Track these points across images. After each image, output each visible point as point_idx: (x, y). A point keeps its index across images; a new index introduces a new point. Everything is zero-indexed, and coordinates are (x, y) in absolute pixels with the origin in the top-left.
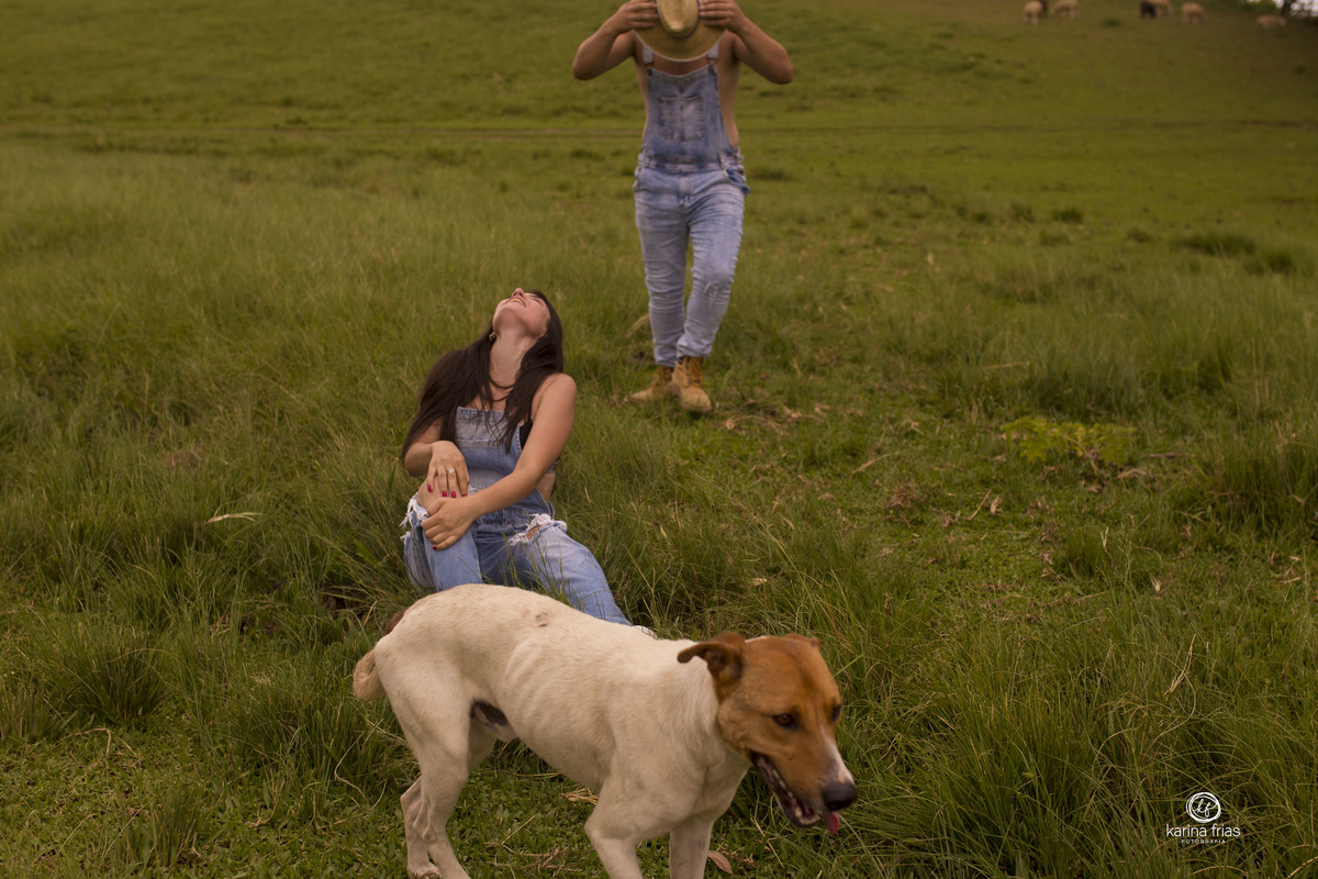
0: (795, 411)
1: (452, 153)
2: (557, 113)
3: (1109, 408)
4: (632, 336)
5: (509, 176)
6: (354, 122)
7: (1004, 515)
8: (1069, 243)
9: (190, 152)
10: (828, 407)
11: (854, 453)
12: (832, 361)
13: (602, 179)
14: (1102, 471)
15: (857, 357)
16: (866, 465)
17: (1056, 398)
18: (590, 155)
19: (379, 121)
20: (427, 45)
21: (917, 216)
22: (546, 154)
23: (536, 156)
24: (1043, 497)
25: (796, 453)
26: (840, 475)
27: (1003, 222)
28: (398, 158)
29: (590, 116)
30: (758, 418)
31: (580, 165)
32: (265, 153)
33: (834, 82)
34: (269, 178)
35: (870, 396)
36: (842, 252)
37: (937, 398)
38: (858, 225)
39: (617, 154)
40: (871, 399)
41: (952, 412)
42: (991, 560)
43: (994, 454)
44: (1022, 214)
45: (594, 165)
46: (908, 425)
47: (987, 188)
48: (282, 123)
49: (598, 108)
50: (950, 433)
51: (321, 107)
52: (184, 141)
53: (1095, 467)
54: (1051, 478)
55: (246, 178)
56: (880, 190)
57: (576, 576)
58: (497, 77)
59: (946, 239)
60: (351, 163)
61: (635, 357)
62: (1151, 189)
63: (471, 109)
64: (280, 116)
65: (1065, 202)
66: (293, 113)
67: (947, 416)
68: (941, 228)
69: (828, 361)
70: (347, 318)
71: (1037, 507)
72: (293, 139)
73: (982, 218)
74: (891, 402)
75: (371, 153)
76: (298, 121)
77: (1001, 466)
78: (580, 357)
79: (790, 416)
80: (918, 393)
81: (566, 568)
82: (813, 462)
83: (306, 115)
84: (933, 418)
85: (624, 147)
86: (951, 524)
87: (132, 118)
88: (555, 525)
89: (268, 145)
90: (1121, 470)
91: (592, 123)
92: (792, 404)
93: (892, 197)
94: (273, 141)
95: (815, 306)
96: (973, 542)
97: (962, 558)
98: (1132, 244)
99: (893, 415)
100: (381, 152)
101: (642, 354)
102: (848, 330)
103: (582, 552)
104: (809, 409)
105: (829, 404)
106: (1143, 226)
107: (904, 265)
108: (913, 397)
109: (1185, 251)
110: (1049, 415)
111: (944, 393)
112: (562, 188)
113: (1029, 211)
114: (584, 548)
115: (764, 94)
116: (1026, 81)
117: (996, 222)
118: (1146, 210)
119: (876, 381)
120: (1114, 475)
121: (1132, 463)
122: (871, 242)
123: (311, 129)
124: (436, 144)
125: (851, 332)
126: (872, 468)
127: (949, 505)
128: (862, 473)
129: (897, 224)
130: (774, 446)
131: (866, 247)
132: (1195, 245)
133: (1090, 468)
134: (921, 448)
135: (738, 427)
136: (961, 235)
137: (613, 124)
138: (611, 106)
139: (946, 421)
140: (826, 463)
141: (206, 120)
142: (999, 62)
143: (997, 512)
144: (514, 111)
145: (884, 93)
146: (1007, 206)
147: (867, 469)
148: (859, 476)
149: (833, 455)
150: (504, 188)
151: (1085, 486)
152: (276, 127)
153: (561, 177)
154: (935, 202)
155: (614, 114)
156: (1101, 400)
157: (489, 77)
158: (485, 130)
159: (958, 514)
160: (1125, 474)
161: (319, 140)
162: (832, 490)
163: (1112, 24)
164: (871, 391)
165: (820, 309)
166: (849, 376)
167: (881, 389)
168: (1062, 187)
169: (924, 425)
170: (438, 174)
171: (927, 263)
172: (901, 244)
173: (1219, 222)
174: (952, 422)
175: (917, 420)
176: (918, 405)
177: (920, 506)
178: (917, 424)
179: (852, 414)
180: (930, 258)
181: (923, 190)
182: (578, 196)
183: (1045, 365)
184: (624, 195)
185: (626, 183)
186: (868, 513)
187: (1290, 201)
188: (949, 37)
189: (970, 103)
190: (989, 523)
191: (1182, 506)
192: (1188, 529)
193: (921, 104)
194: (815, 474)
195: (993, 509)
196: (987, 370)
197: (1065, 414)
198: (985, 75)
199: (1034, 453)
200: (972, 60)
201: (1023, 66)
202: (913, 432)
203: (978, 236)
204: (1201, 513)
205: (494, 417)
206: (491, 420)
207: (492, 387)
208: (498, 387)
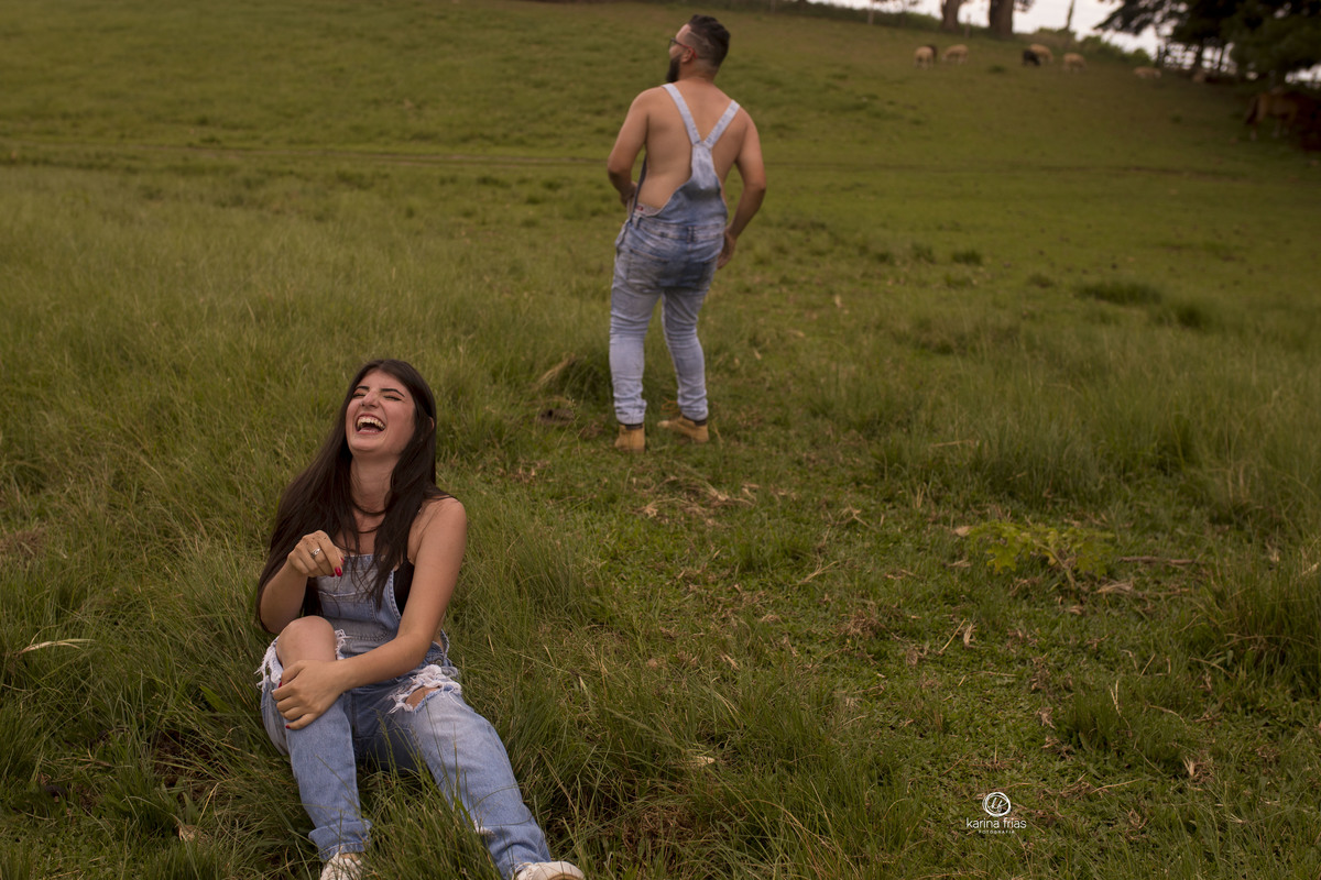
0: (720, 490)
1: (361, 177)
2: (465, 140)
3: (1066, 495)
4: (539, 391)
5: (415, 201)
6: (267, 143)
7: (980, 645)
8: (973, 286)
9: (105, 167)
10: (755, 486)
11: (796, 557)
12: (753, 423)
13: (508, 206)
14: (1079, 584)
15: (780, 420)
16: (811, 576)
17: (1008, 483)
18: (496, 182)
19: (291, 142)
20: (341, 70)
21: (819, 253)
22: (453, 180)
23: (443, 182)
24: (1021, 622)
25: (729, 553)
26: (782, 585)
27: (904, 262)
28: (307, 179)
29: (497, 144)
30: (681, 500)
31: (486, 192)
32: (175, 170)
34: (177, 196)
35: (798, 468)
36: (748, 291)
37: (875, 476)
38: (761, 262)
39: (523, 181)
40: (801, 473)
41: (893, 495)
42: (976, 717)
43: (953, 558)
44: (923, 255)
45: (500, 192)
46: (850, 514)
47: (884, 226)
48: (196, 141)
49: (505, 136)
50: (895, 523)
51: (235, 127)
52: (98, 156)
53: (1072, 580)
54: (1025, 594)
55: (151, 195)
56: (779, 225)
57: (473, 763)
58: (408, 104)
59: (851, 279)
60: (261, 183)
61: (543, 416)
62: (1043, 231)
63: (381, 134)
64: (195, 134)
65: (963, 246)
66: (208, 132)
67: (888, 500)
68: (844, 267)
69: (750, 424)
70: (227, 373)
71: (1016, 636)
72: (207, 157)
73: (883, 258)
74: (823, 479)
75: (281, 174)
76: (212, 140)
77: (963, 577)
78: (484, 422)
79: (716, 498)
80: (852, 468)
81: (462, 753)
82: (749, 567)
83: (220, 134)
84: (873, 502)
85: (529, 175)
86: (920, 660)
87: (50, 133)
88: (447, 689)
89: (180, 163)
90: (1101, 583)
91: (498, 150)
92: (716, 482)
93: (792, 233)
94: (185, 159)
95: (732, 357)
96: (951, 688)
97: (945, 719)
98: (1036, 290)
99: (829, 498)
100: (291, 173)
101: (550, 413)
102: (767, 385)
103: (481, 726)
104: (736, 490)
105: (757, 482)
106: (1043, 270)
107: (813, 307)
108: (849, 474)
109: (1091, 300)
110: (1001, 501)
111: (883, 471)
112: (468, 214)
113: (930, 252)
114: (483, 720)
116: (917, 123)
117: (898, 263)
118: (1041, 253)
119: (804, 450)
120: (1093, 588)
121: (1111, 575)
122: (776, 280)
123: (224, 148)
124: (346, 167)
125: (770, 389)
126: (821, 578)
127: (914, 634)
128: (807, 584)
129: (799, 261)
130: (703, 542)
131: (771, 285)
132: (1100, 293)
133: (1065, 580)
134: (867, 544)
135: (660, 514)
136: (865, 275)
137: (520, 152)
138: (517, 135)
139: (888, 506)
140: (765, 569)
141: (123, 136)
142: (891, 103)
143: (971, 643)
144: (422, 137)
145: (781, 129)
146: (908, 246)
147: (814, 578)
148: (804, 588)
149: (773, 559)
150: (410, 213)
151: (1062, 603)
152: (190, 145)
153: (468, 204)
154: (837, 240)
155: (521, 142)
156: (1057, 487)
157: (400, 102)
158: (395, 154)
159: (927, 647)
160: (1105, 589)
161: (232, 159)
162: (776, 605)
164: (799, 463)
165: (737, 361)
166: (773, 442)
167: (808, 459)
168: (956, 227)
169: (866, 514)
170: (345, 197)
171: (835, 305)
172: (806, 283)
173: (1114, 267)
174: (894, 507)
175: (857, 507)
176: (853, 484)
177: (879, 634)
178: (858, 512)
179: (784, 497)
180: (838, 300)
181: (823, 226)
182: (484, 223)
183: (995, 446)
184: (529, 224)
185: (531, 212)
186: (820, 641)
187: (1178, 248)
188: (843, 77)
189: (864, 142)
190: (964, 658)
191: (1192, 645)
192: (1208, 680)
193: (816, 141)
194: (754, 583)
195: (966, 639)
196: (931, 448)
197: (1018, 502)
198: (877, 115)
199: (1001, 561)
200: (865, 100)
201: (914, 108)
202: (856, 522)
203: (881, 277)
204: (1220, 660)
205: (362, 563)
206: (359, 566)
207: (358, 516)
208: (365, 513)
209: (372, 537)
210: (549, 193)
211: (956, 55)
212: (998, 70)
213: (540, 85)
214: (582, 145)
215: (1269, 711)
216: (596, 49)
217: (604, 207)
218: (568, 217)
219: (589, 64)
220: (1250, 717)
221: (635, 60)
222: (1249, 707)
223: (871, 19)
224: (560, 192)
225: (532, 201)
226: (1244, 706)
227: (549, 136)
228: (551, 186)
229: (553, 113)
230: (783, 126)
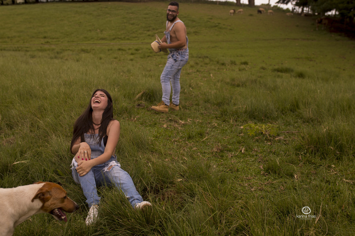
0: (182, 121)
1: (87, 50)
2: (114, 39)
3: (268, 118)
4: (136, 100)
5: (102, 55)
6: (62, 42)
7: (246, 153)
8: (246, 70)
9: (19, 50)
10: (191, 119)
11: (201, 135)
12: (190, 105)
13: (126, 56)
14: (270, 138)
15: (197, 104)
16: (205, 139)
17: (253, 116)
18: (122, 50)
19: (68, 42)
20: (81, 22)
21: (207, 64)
22: (111, 50)
23: (109, 50)
24: (256, 147)
25: (185, 135)
26: (198, 141)
27: (228, 65)
28: (73, 51)
29: (122, 40)
30: (173, 123)
31: (120, 52)
32: (38, 50)
34: (39, 57)
35: (202, 115)
36: (188, 74)
37: (221, 116)
38: (192, 67)
39: (129, 49)
40: (202, 116)
41: (225, 120)
42: (245, 168)
43: (240, 133)
44: (233, 63)
45: (124, 52)
46: (214, 125)
47: (223, 56)
48: (43, 43)
49: (124, 38)
50: (226, 126)
51: (54, 39)
52: (18, 48)
53: (269, 137)
54: (257, 141)
55: (33, 57)
56: (196, 57)
57: (124, 182)
58: (98, 30)
59: (215, 70)
60: (61, 53)
61: (137, 106)
62: (264, 56)
63: (92, 39)
64: (43, 41)
65: (243, 60)
66: (46, 40)
67: (224, 121)
68: (213, 67)
69: (189, 105)
70: (57, 98)
71: (255, 150)
72: (46, 47)
73: (223, 64)
74: (208, 117)
75: (66, 50)
76: (48, 42)
77: (242, 137)
78: (122, 107)
79: (181, 123)
80: (215, 114)
81: (122, 180)
82: (190, 138)
83: (50, 40)
84: (220, 122)
85: (131, 47)
86: (231, 156)
87: (4, 42)
88: (117, 166)
89: (39, 48)
90: (276, 137)
92: (181, 119)
93: (200, 59)
94: (41, 47)
95: (184, 90)
96: (239, 162)
97: (237, 169)
98: (262, 70)
99: (209, 121)
100: (69, 50)
101: (139, 105)
102: (194, 96)
103: (126, 174)
104: (186, 121)
105: (192, 118)
106: (264, 65)
107: (205, 77)
108: (214, 116)
109: (276, 72)
110: (252, 120)
111: (222, 114)
112: (115, 58)
113: (235, 62)
116: (231, 30)
117: (227, 65)
118: (263, 61)
119: (203, 111)
120: (274, 139)
121: (278, 135)
122: (196, 71)
123: (51, 44)
124: (83, 47)
125: (194, 97)
126: (207, 139)
127: (230, 151)
128: (204, 141)
129: (201, 66)
130: (178, 133)
131: (195, 72)
132: (278, 70)
133: (267, 137)
134: (219, 131)
135: (167, 127)
136: (218, 69)
137: (128, 42)
138: (127, 37)
139: (224, 123)
140: (194, 138)
141: (24, 42)
142: (224, 25)
143: (244, 152)
144: (103, 39)
146: (229, 61)
147: (206, 139)
148: (203, 142)
149: (195, 135)
150: (101, 59)
151: (266, 142)
152: (42, 44)
153: (115, 55)
154: (211, 60)
155: (128, 39)
156: (266, 116)
157: (96, 30)
158: (96, 44)
159: (233, 153)
160: (277, 139)
161: (53, 47)
162: (196, 146)
164: (202, 114)
165: (186, 90)
166: (195, 109)
167: (204, 113)
168: (242, 56)
169: (218, 124)
170: (83, 55)
171: (211, 76)
172: (203, 71)
173: (282, 64)
174: (225, 123)
175: (216, 123)
176: (215, 118)
177: (222, 151)
178: (216, 124)
179: (198, 122)
180: (211, 75)
181: (207, 57)
182: (120, 60)
183: (250, 107)
184: (132, 60)
185: (132, 57)
186: (207, 153)
187: (298, 58)
188: (211, 19)
189: (217, 35)
190: (242, 156)
191: (297, 149)
192: (300, 157)
193: (205, 35)
194: (191, 141)
195: (243, 151)
196: (234, 108)
197: (256, 120)
198: (221, 28)
199: (251, 133)
200: (217, 24)
201: (230, 26)
202: (216, 127)
203: (223, 69)
204: (303, 152)
205: (95, 136)
206: (95, 137)
207: (94, 125)
208: (96, 125)
209: (98, 130)
210: (136, 52)
211: (240, 12)
212: (251, 15)
213: (133, 24)
214: (144, 39)
215: (315, 163)
216: (147, 14)
217: (151, 55)
218: (141, 58)
219: (145, 18)
220: (310, 165)
221: (157, 17)
222: (310, 163)
224: (139, 51)
225: (132, 54)
226: (309, 162)
227: (136, 37)
228: (137, 50)
229: (136, 31)
230: (196, 32)
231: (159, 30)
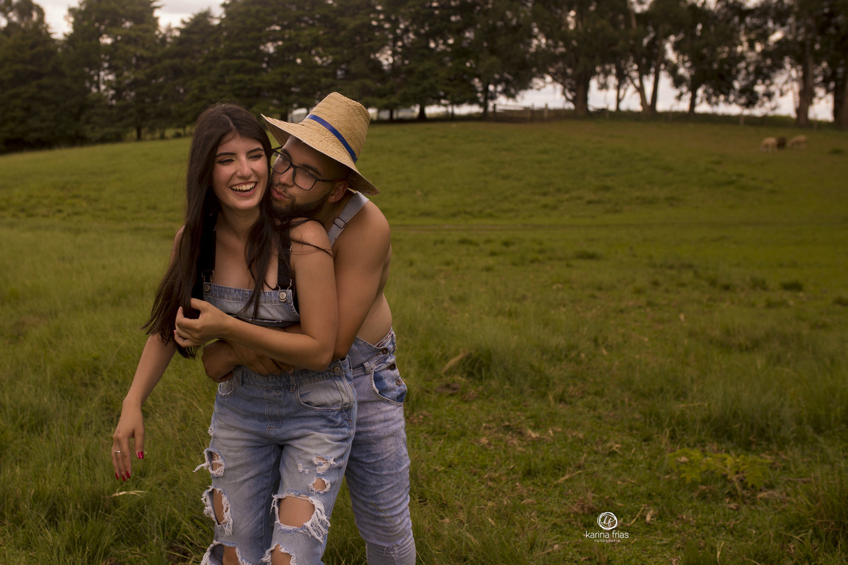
2: (454, 215)
5: (415, 256)
7: (657, 523)
13: (476, 258)
15: (598, 391)
18: (470, 242)
22: (442, 242)
23: (435, 243)
26: (546, 484)
27: (743, 290)
29: (475, 217)
31: (463, 249)
33: (638, 194)
39: (488, 241)
40: (597, 424)
44: (759, 285)
45: (472, 248)
47: (737, 265)
49: (481, 212)
53: (739, 489)
56: (661, 266)
58: (419, 193)
61: (442, 387)
65: (790, 278)
85: (493, 237)
91: (476, 221)
93: (669, 272)
96: (625, 545)
104: (546, 431)
112: (448, 264)
113: (763, 282)
115: (590, 202)
116: (773, 192)
129: (666, 291)
131: (640, 307)
135: (489, 444)
136: (710, 299)
137: (490, 222)
138: (489, 211)
140: (538, 475)
142: (754, 179)
144: (427, 214)
145: (672, 201)
146: (747, 279)
147: (565, 480)
150: (411, 264)
153: (449, 257)
154: (696, 275)
155: (490, 216)
157: (414, 192)
158: (407, 226)
162: (537, 495)
163: (837, 152)
171: (679, 320)
177: (594, 513)
180: (682, 316)
181: (690, 266)
182: (457, 269)
184: (488, 269)
185: (491, 261)
188: (718, 163)
189: (732, 207)
195: (648, 518)
196: (676, 407)
198: (743, 188)
200: (734, 178)
201: (771, 182)
210: (504, 248)
211: (798, 143)
213: (506, 177)
214: (531, 216)
216: (545, 152)
217: (540, 257)
218: (514, 264)
219: (539, 162)
221: (571, 158)
223: (742, 121)
224: (512, 248)
225: (493, 254)
227: (509, 211)
228: (506, 244)
229: (513, 196)
230: (673, 198)
231: (574, 194)
